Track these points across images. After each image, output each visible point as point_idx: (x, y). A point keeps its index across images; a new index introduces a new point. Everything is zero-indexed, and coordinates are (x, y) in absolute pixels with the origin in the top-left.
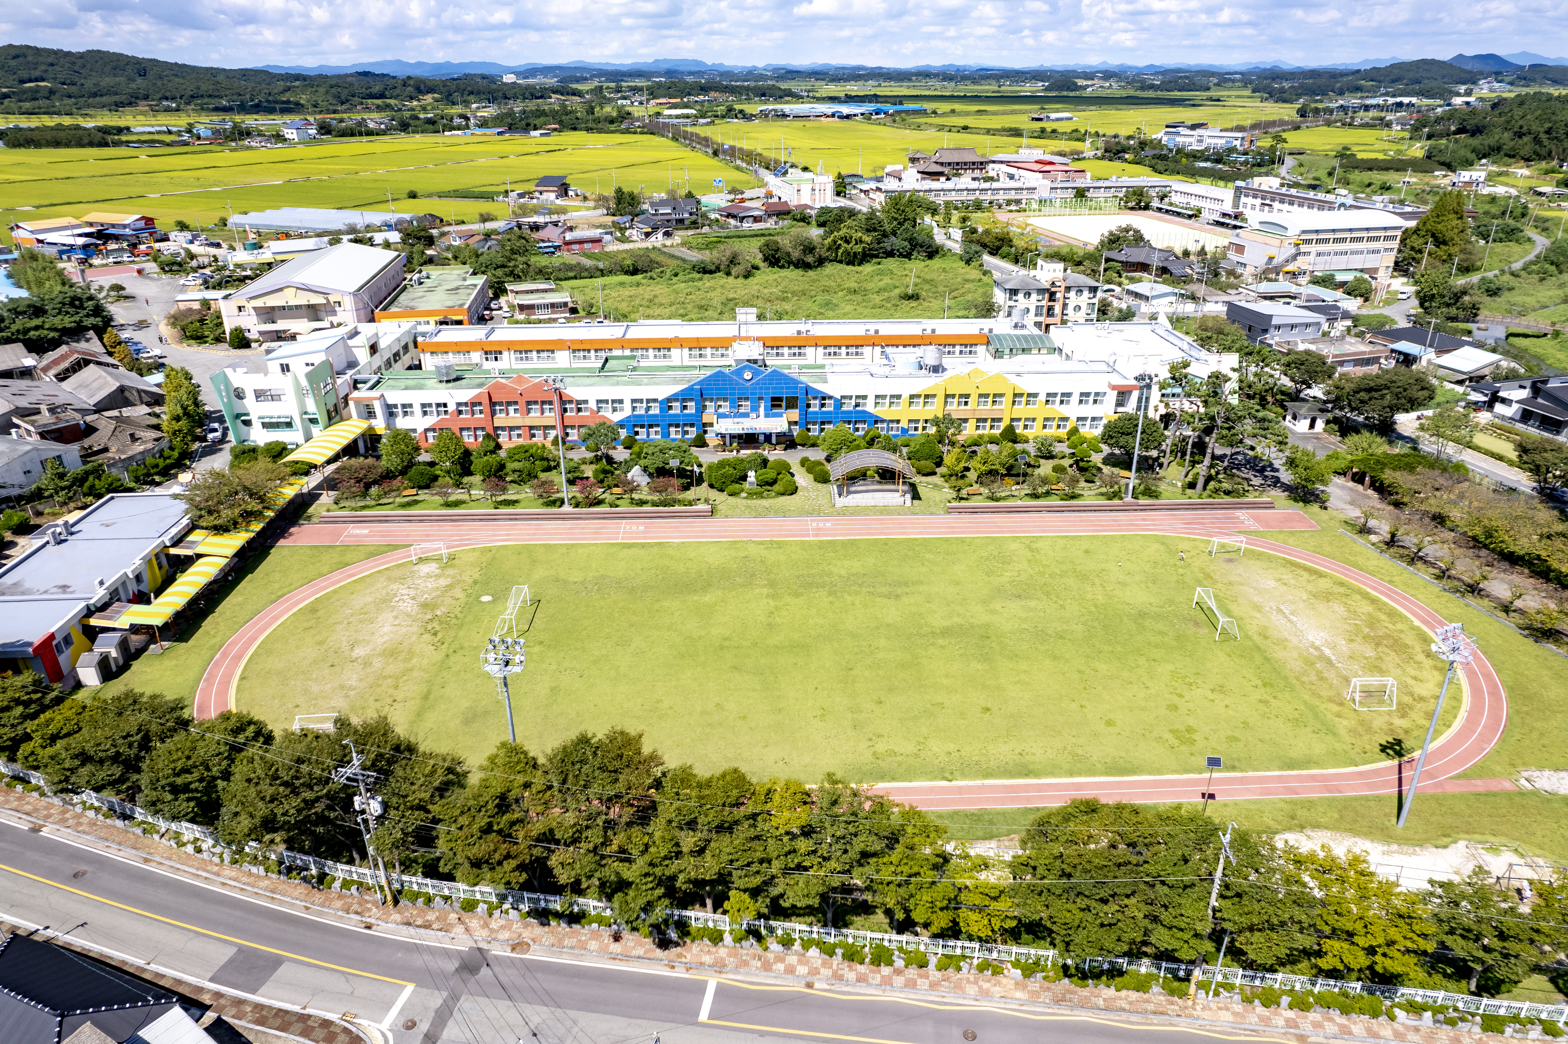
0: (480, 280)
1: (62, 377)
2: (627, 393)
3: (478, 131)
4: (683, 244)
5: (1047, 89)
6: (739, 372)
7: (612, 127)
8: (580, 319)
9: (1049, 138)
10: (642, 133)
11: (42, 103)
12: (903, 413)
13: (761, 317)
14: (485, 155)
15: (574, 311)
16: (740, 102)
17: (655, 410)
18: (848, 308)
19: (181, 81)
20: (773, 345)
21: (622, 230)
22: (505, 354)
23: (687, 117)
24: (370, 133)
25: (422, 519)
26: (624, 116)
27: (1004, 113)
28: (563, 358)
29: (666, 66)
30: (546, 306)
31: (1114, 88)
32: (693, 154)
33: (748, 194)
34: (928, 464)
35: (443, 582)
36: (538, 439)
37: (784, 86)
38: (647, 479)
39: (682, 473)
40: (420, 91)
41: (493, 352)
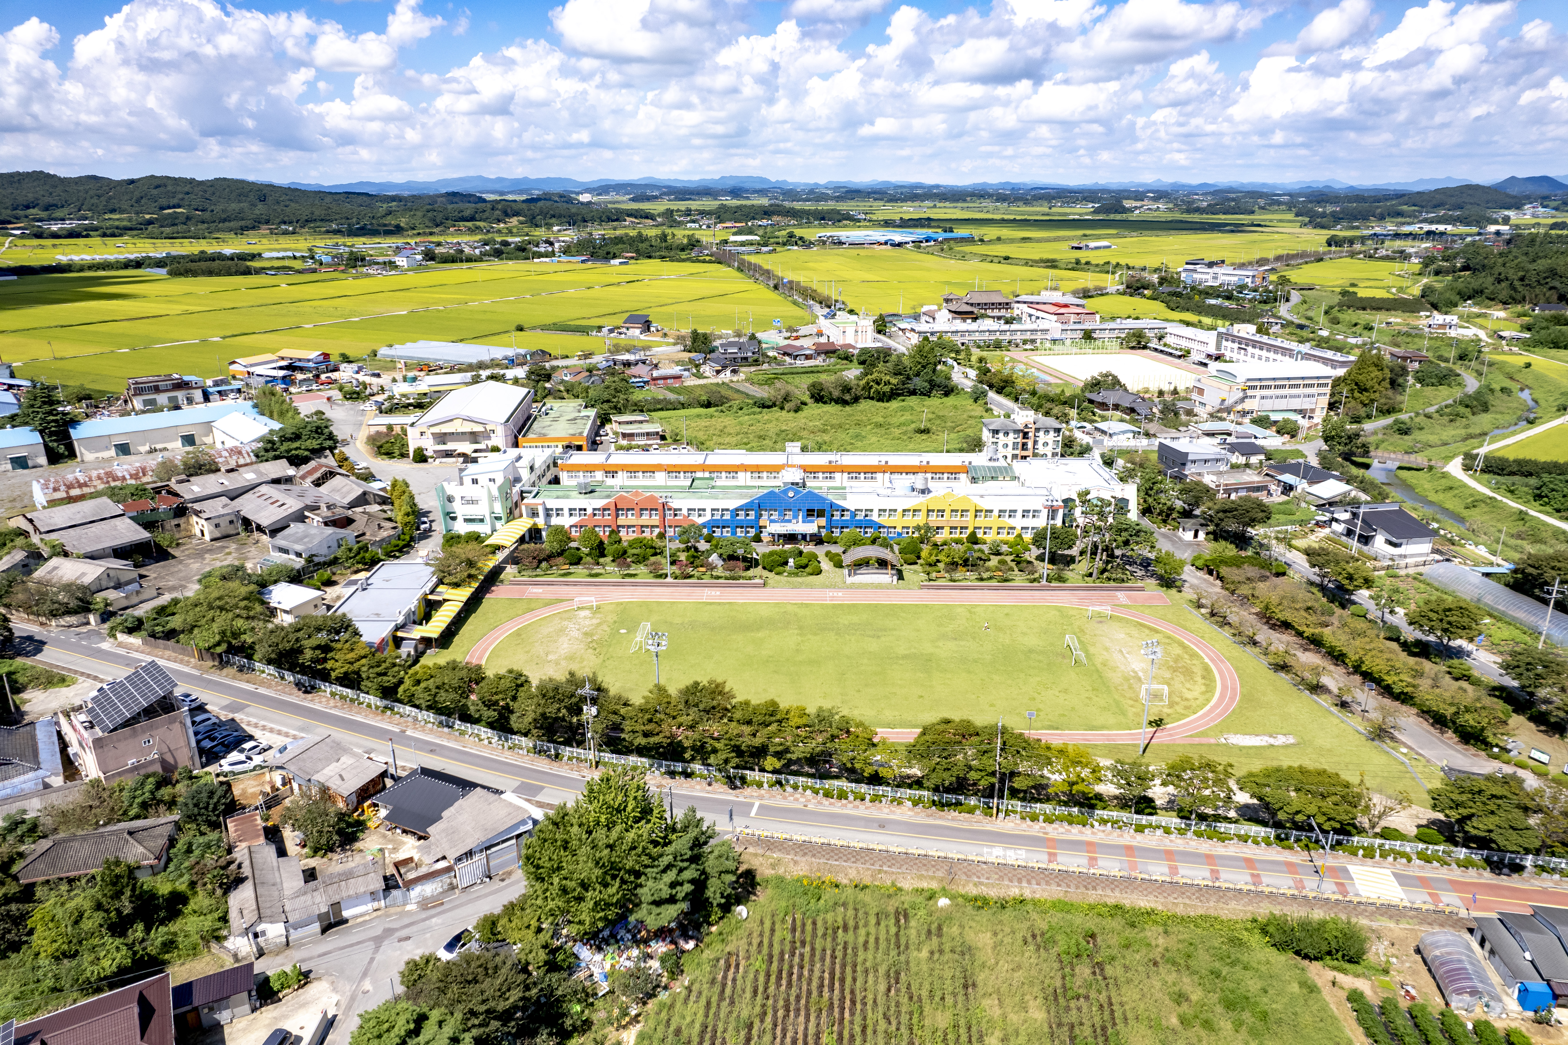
0: (592, 413)
1: (318, 483)
2: (709, 504)
3: (564, 258)
4: (747, 380)
5: (1096, 211)
6: (785, 492)
7: (683, 255)
8: (668, 445)
9: (1082, 270)
10: (710, 262)
11: (180, 228)
12: (898, 522)
13: (804, 449)
14: (574, 284)
15: (663, 438)
16: (800, 226)
17: (727, 517)
18: (874, 439)
19: (297, 206)
20: (810, 471)
21: (697, 366)
22: (620, 473)
23: (751, 243)
24: (469, 260)
25: (575, 584)
26: (694, 244)
27: (1048, 240)
28: (660, 478)
29: (731, 184)
30: (642, 434)
31: (1161, 210)
32: (756, 286)
33: (803, 331)
34: (912, 557)
35: (595, 621)
36: (647, 534)
37: (843, 207)
38: (721, 563)
39: (745, 559)
40: (507, 215)
41: (611, 472)
